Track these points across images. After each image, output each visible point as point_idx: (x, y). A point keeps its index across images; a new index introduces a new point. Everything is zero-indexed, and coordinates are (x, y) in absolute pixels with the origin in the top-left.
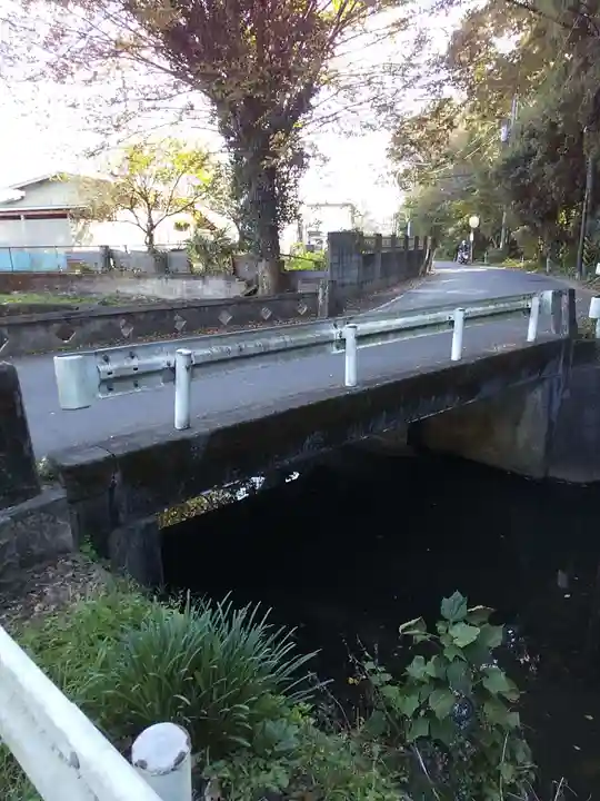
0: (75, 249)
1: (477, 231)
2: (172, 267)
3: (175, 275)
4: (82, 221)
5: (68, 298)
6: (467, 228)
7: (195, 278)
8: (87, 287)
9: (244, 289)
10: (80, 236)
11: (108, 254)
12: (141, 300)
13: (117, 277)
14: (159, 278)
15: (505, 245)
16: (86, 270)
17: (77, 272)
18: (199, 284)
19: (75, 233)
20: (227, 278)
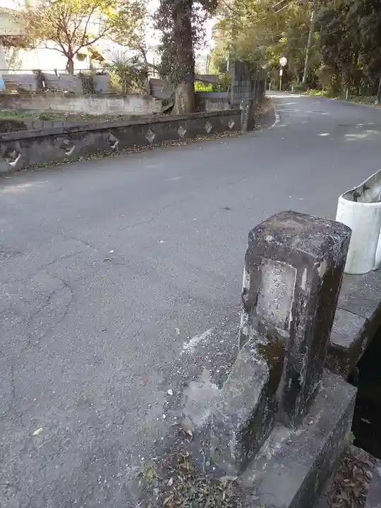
0: (10, 73)
1: (285, 68)
2: (97, 89)
3: (100, 95)
4: (12, 49)
5: (11, 114)
6: (277, 66)
7: (118, 97)
8: (25, 105)
9: (160, 106)
10: (12, 61)
11: (40, 77)
12: (73, 116)
13: (50, 96)
14: (87, 97)
15: (307, 79)
16: (21, 90)
17: (14, 92)
18: (121, 102)
19: (9, 59)
20: (145, 98)
